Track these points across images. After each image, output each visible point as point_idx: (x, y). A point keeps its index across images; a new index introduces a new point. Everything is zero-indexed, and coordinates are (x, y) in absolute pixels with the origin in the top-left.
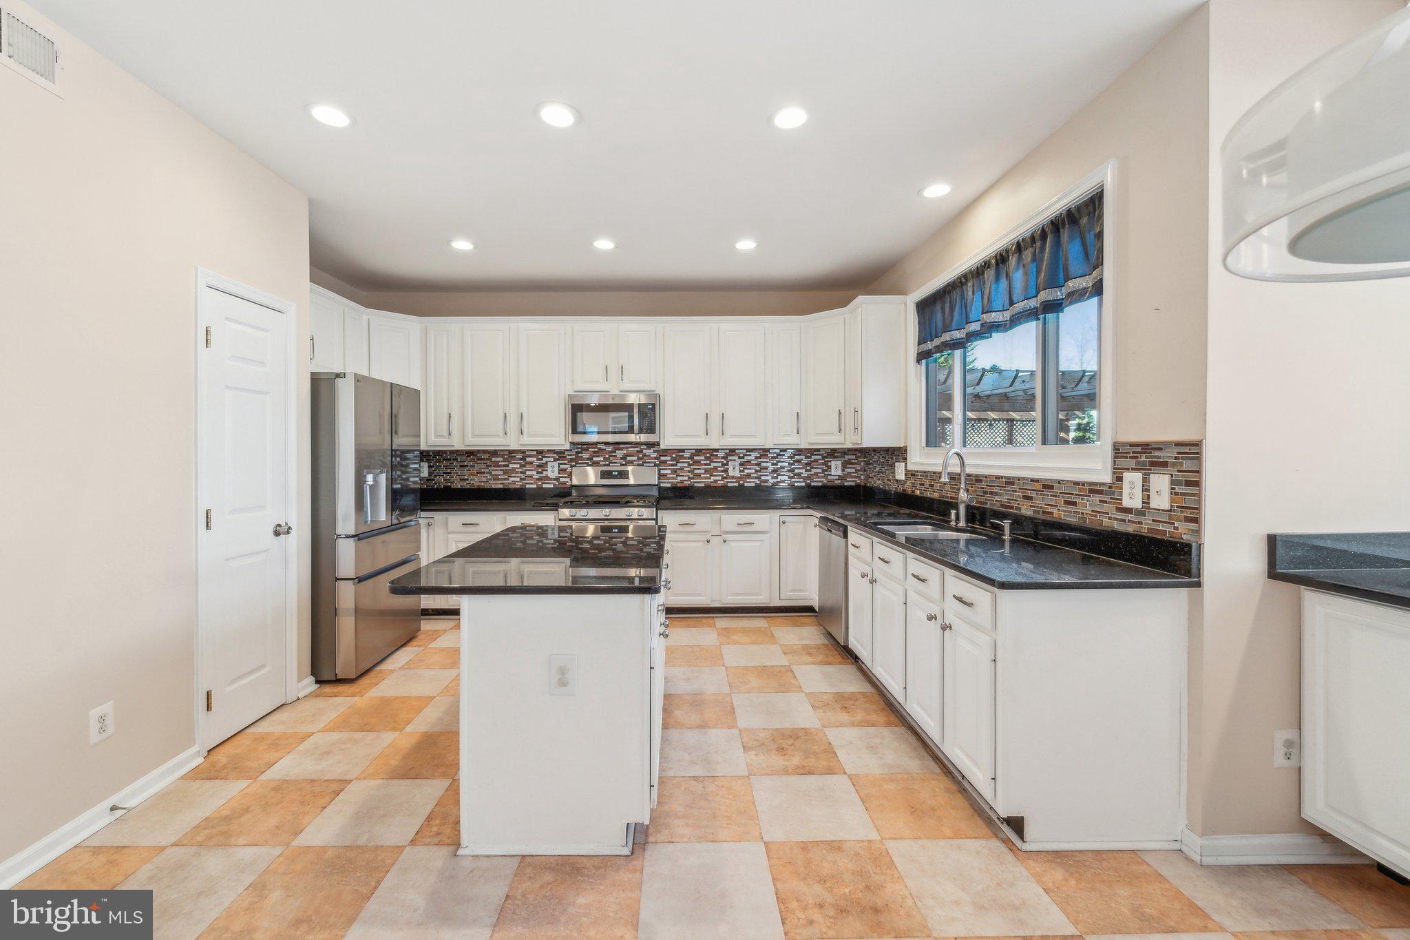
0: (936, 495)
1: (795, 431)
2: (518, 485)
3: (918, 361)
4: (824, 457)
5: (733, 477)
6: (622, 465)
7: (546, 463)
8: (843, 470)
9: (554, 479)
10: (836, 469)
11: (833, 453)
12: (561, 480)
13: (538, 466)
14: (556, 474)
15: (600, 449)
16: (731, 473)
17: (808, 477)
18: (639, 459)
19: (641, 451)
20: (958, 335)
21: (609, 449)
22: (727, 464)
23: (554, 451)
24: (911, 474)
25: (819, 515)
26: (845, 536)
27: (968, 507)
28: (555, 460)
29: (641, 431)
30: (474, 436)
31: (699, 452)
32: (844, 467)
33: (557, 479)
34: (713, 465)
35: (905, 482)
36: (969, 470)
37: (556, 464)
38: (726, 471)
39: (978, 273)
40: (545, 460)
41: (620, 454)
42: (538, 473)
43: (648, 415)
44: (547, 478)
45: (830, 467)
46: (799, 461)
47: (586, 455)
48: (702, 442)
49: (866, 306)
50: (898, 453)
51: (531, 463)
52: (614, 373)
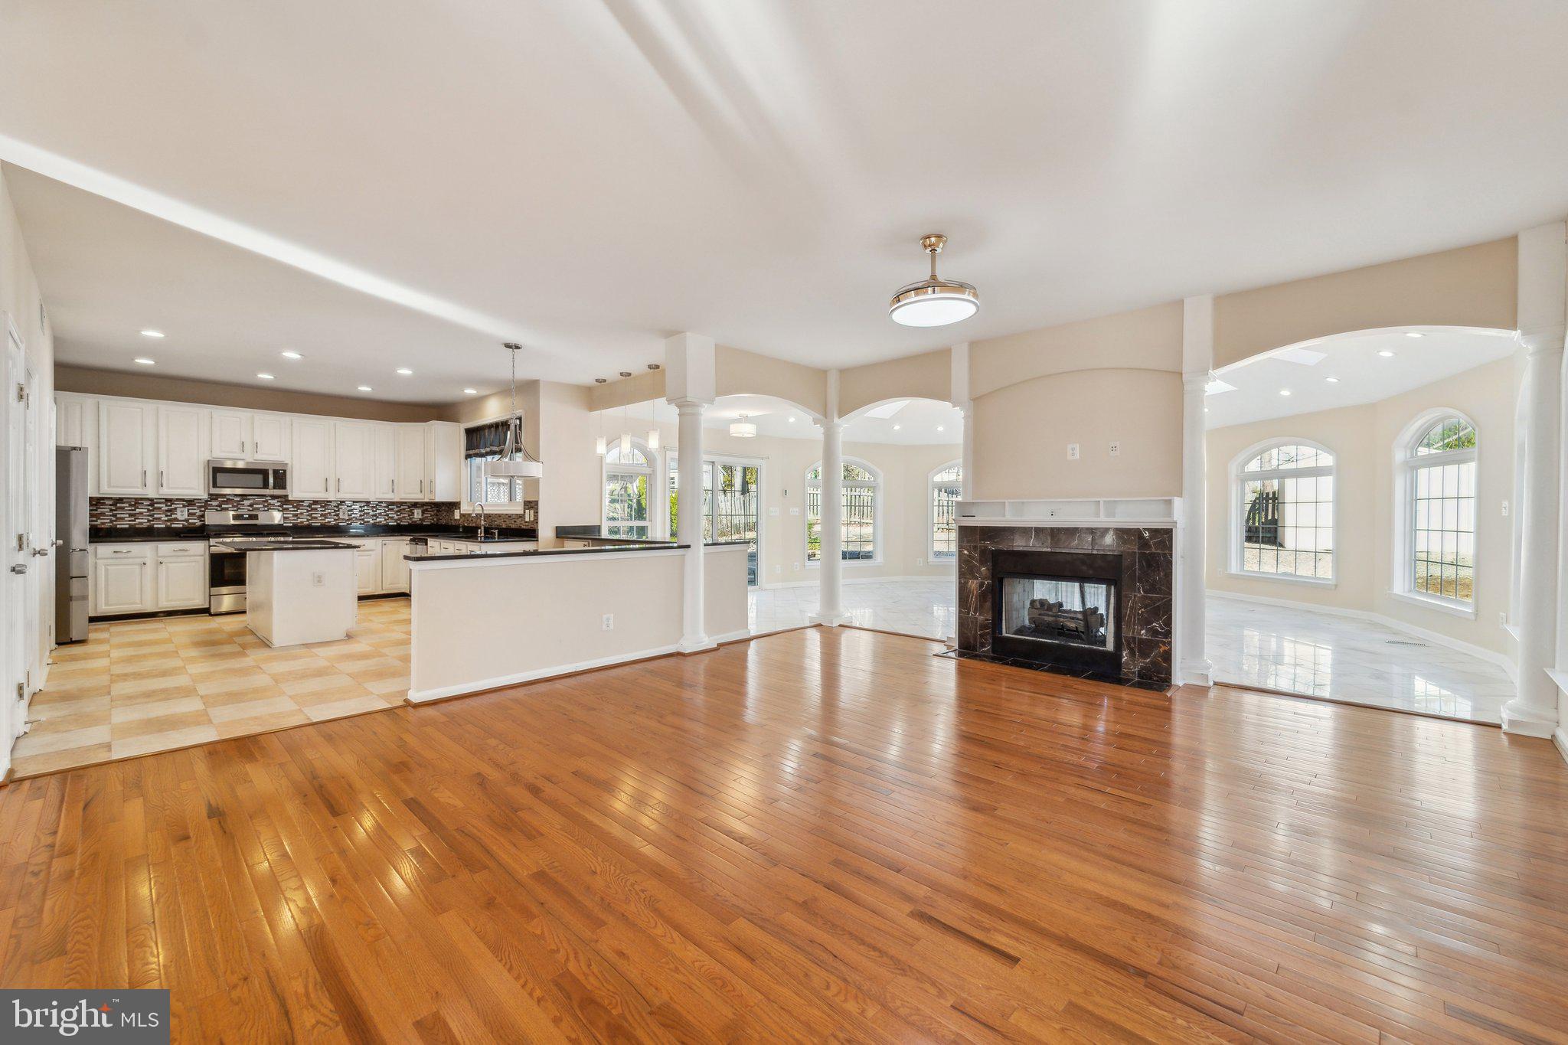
0: (474, 525)
1: (391, 490)
2: (145, 525)
3: (466, 458)
4: (409, 507)
5: (343, 519)
6: (249, 510)
7: (176, 508)
8: (422, 515)
9: (183, 521)
10: (417, 514)
11: (415, 505)
12: (190, 521)
13: (167, 511)
14: (186, 516)
15: (228, 499)
16: (341, 516)
17: (399, 519)
18: (265, 506)
19: (266, 501)
20: (483, 451)
21: (238, 499)
22: (338, 511)
23: (183, 500)
24: (462, 515)
25: (409, 538)
26: (426, 544)
27: (485, 527)
28: (184, 506)
29: (274, 488)
30: (109, 486)
31: (316, 502)
32: (423, 513)
33: (187, 520)
34: (327, 511)
35: (459, 520)
36: (485, 512)
37: (186, 509)
38: (337, 515)
39: (490, 426)
40: (173, 506)
41: (247, 503)
42: (167, 516)
43: (280, 478)
44: (176, 519)
45: (413, 513)
46: (392, 509)
47: (215, 503)
48: (321, 496)
49: (437, 427)
50: (454, 505)
51: (160, 508)
52: (248, 447)
